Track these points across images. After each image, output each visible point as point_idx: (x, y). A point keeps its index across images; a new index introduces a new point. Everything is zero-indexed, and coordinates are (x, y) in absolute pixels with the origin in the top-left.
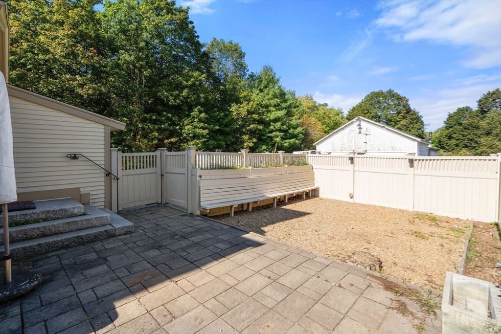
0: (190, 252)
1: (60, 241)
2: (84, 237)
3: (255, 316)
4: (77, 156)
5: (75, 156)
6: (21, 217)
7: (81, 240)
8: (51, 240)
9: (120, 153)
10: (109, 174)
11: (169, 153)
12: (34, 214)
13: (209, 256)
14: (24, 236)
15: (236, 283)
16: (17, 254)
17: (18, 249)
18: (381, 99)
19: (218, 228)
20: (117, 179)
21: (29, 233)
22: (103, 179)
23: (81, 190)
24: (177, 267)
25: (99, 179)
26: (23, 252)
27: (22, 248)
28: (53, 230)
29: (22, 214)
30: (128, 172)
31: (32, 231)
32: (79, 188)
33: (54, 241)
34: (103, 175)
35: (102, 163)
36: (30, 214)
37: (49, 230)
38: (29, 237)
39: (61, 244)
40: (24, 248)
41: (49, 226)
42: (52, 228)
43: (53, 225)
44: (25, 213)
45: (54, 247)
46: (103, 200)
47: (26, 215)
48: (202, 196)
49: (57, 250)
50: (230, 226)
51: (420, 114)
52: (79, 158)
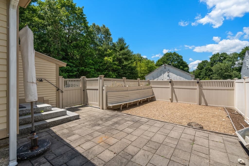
0: (116, 126)
1: (45, 124)
2: (56, 122)
3: (170, 152)
4: (42, 80)
5: (41, 80)
6: (21, 112)
7: (55, 123)
8: (40, 124)
9: (63, 78)
10: (58, 90)
11: (87, 79)
12: (27, 110)
13: (127, 127)
14: (24, 122)
15: (150, 138)
16: (24, 132)
17: (24, 129)
18: (171, 56)
19: (121, 115)
20: (62, 92)
21: (28, 120)
22: (55, 92)
23: (44, 98)
24: (116, 133)
25: (53, 92)
26: (26, 130)
27: (26, 128)
28: (39, 118)
29: (21, 111)
30: (67, 88)
31: (29, 119)
32: (43, 97)
33: (42, 124)
34: (55, 90)
35: (55, 84)
36: (25, 110)
37: (37, 118)
38: (27, 122)
39: (45, 126)
40: (27, 128)
41: (37, 116)
42: (39, 117)
43: (39, 116)
44: (22, 110)
45: (42, 127)
46: (55, 103)
47: (23, 111)
48: (108, 100)
49: (43, 129)
50: (126, 114)
51: (187, 64)
52: (43, 81)
